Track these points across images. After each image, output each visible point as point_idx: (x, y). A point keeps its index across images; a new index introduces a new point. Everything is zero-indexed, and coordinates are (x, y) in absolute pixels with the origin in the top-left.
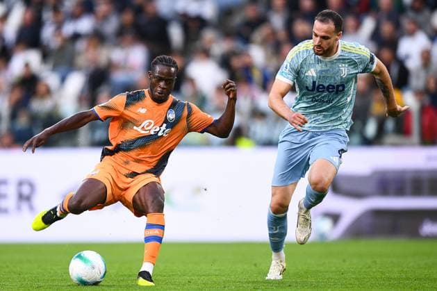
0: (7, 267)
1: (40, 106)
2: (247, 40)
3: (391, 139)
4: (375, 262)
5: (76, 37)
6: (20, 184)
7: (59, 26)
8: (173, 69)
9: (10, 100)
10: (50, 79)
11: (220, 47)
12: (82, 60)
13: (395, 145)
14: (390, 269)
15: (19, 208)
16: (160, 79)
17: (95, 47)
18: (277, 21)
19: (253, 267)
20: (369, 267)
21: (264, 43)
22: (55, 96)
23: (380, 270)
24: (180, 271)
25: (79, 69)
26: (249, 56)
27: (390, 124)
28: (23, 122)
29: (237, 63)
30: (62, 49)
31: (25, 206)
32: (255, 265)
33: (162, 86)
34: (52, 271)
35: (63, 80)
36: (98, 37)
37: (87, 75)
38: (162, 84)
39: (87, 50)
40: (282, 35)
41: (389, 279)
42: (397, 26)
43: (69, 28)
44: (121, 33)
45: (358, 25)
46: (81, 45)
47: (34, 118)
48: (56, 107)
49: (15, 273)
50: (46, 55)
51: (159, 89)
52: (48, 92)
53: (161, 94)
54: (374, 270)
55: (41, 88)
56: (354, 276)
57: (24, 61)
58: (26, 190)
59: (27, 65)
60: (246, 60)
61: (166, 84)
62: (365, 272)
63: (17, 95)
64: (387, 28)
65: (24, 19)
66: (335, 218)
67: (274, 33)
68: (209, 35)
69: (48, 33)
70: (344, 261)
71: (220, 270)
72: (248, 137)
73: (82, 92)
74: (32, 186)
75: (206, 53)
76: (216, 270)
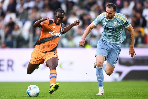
0: (4, 90)
1: (15, 33)
2: (89, 10)
3: (140, 45)
4: (134, 89)
5: (28, 8)
6: (8, 61)
7: (22, 5)
8: (63, 14)
9: (5, 31)
10: (19, 23)
11: (79, 12)
12: (30, 17)
13: (141, 47)
14: (140, 92)
15: (8, 69)
16: (58, 17)
17: (35, 12)
18: (100, 3)
19: (91, 91)
20: (132, 91)
21: (95, 11)
22: (21, 30)
23: (136, 92)
24: (65, 92)
25: (29, 20)
26: (90, 15)
27: (140, 40)
28: (9, 39)
29: (85, 18)
30: (23, 13)
31: (10, 69)
32: (92, 90)
33: (59, 20)
34: (20, 92)
35: (24, 24)
36: (36, 9)
37: (32, 22)
38: (59, 19)
39: (32, 13)
40: (101, 8)
41: (139, 95)
42: (142, 5)
43: (26, 5)
44: (44, 7)
45: (129, 4)
46: (30, 11)
47: (13, 38)
48: (21, 34)
49: (6, 93)
50: (17, 15)
51: (58, 21)
52: (18, 28)
53: (58, 22)
54: (134, 92)
55: (16, 27)
56: (127, 94)
57: (10, 17)
58: (10, 63)
59: (11, 19)
60: (89, 17)
61: (60, 19)
62: (131, 93)
63: (7, 29)
64: (139, 6)
65: (10, 2)
66: (120, 73)
67: (99, 7)
68: (75, 8)
69: (18, 7)
70: (123, 89)
71: (79, 92)
72: (89, 44)
73: (30, 28)
74: (12, 61)
75: (75, 14)
76: (78, 92)
